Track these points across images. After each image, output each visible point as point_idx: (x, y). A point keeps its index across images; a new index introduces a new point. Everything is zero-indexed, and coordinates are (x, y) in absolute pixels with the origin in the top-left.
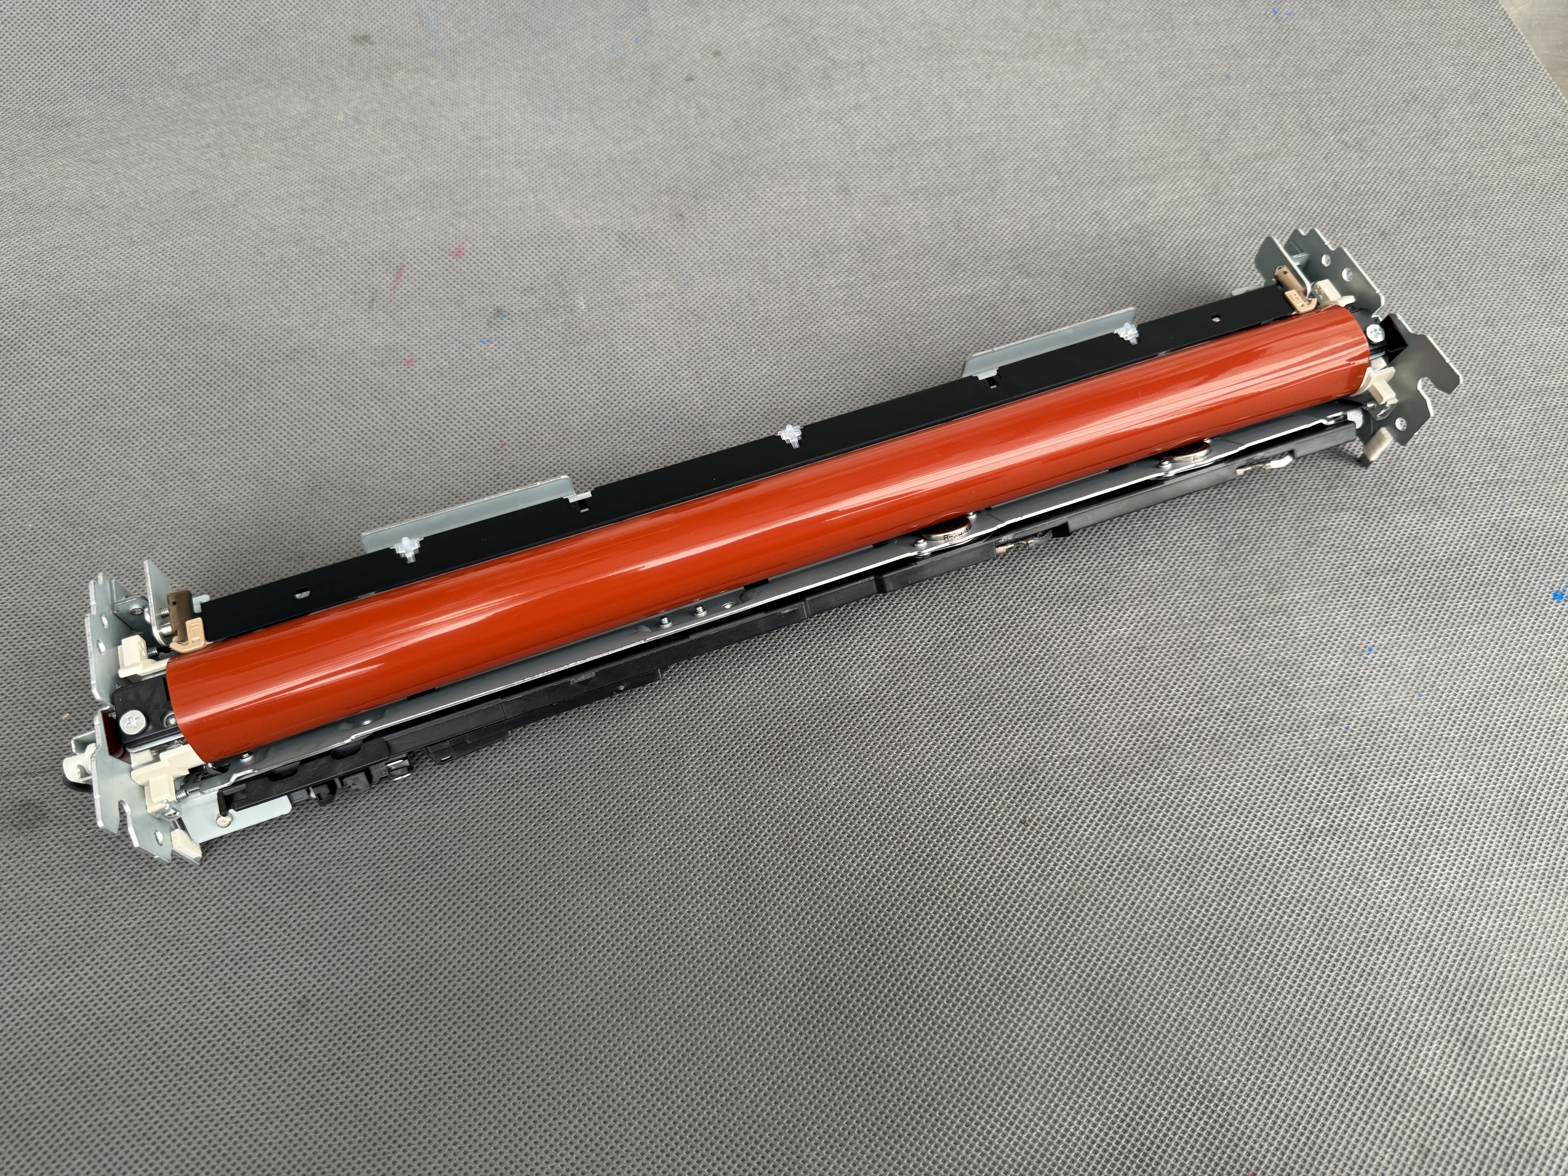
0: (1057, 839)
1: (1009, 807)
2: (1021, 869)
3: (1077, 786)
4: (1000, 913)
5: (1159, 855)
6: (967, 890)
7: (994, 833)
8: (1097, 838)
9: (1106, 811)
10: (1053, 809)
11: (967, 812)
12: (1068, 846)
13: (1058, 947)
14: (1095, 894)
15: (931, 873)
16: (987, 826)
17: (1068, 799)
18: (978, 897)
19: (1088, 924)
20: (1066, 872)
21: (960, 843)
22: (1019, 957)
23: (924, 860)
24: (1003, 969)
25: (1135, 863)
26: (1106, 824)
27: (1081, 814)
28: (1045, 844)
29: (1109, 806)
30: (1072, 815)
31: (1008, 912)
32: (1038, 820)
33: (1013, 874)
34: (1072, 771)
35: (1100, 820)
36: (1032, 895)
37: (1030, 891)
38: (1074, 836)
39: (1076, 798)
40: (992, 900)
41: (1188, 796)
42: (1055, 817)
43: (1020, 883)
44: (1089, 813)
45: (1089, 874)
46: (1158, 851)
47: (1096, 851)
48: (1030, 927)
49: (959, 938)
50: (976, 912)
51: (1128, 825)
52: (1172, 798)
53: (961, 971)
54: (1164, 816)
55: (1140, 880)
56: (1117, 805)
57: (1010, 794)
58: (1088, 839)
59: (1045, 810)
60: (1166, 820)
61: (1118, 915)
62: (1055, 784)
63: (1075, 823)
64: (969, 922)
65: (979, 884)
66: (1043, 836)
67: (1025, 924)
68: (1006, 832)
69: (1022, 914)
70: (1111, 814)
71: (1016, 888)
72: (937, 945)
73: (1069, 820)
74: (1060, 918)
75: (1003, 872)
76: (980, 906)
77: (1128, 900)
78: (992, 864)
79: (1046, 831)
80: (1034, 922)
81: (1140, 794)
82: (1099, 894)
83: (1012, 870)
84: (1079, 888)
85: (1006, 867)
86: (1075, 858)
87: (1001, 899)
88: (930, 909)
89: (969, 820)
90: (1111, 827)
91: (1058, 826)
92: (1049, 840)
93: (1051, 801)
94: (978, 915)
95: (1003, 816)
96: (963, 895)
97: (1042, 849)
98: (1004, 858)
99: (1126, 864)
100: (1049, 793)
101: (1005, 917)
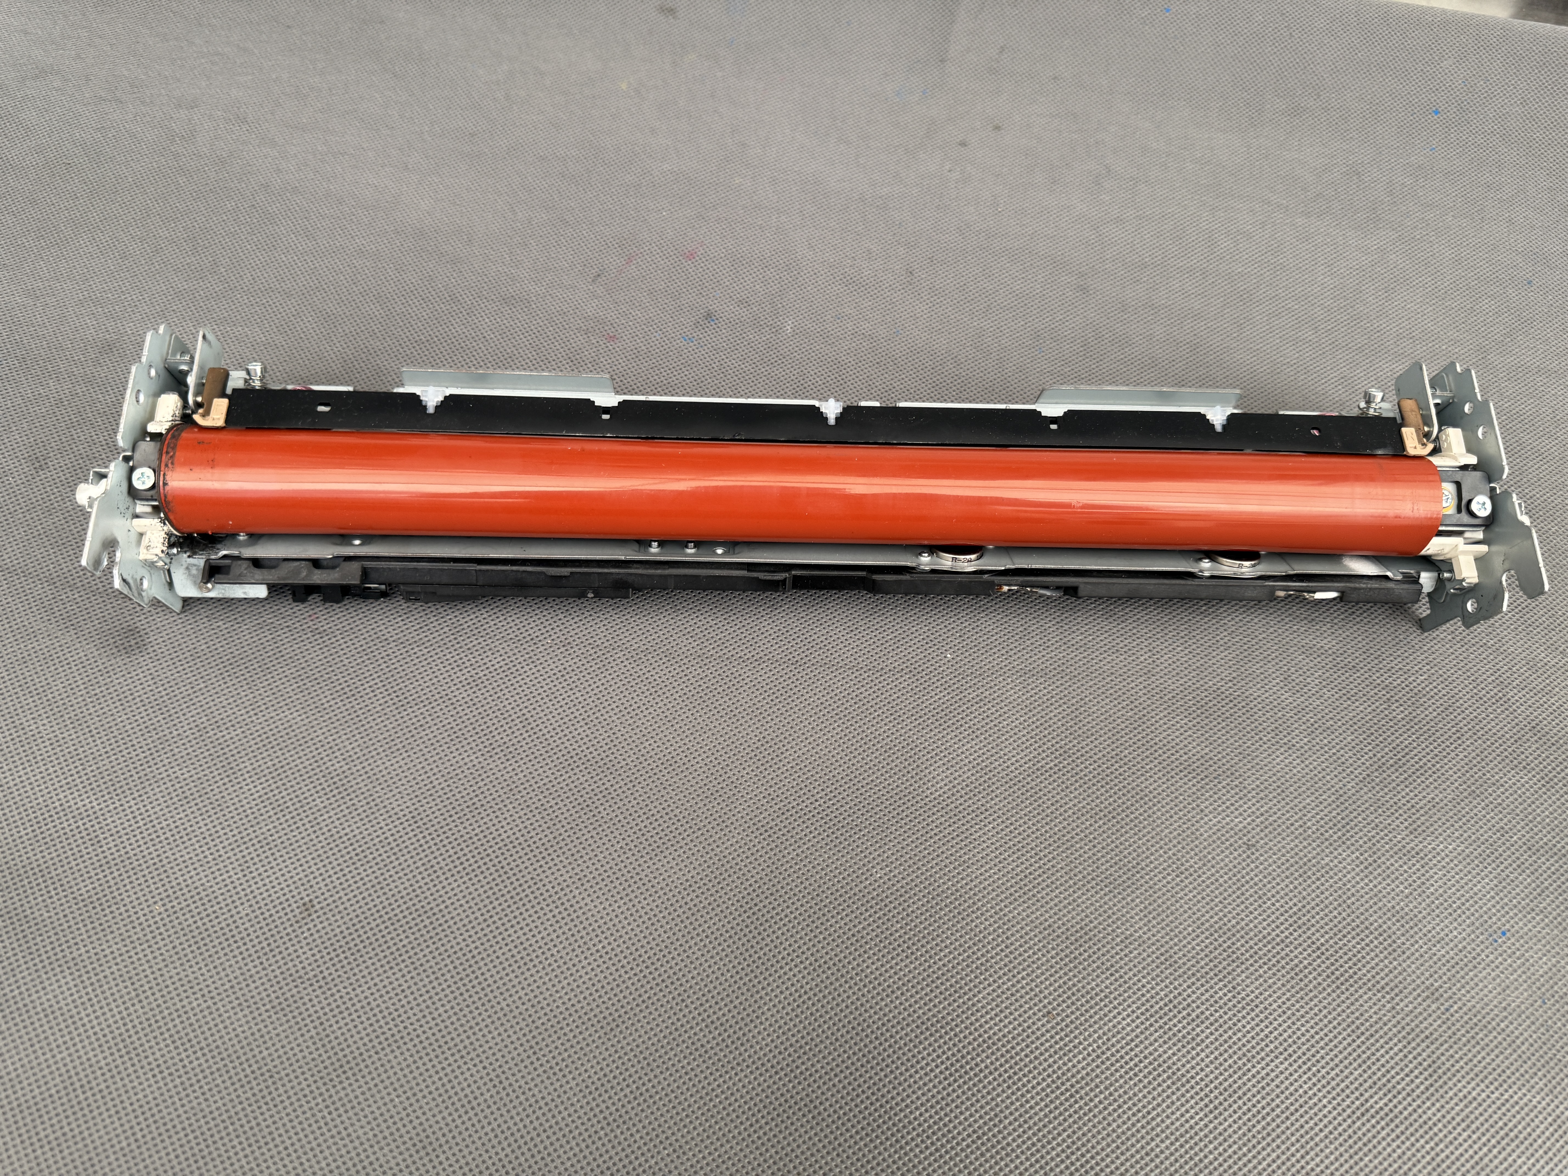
0: (1091, 1017)
1: (1052, 967)
2: (1043, 1035)
3: (1130, 970)
4: (1006, 1071)
5: (1193, 1072)
6: (980, 1036)
7: (1028, 988)
8: (1133, 1031)
9: (1152, 1007)
10: (1097, 985)
11: (1006, 956)
12: (1100, 1028)
13: (1054, 1128)
14: (1112, 1089)
15: (949, 1005)
16: (1023, 978)
17: (1116, 980)
18: (988, 1048)
19: (1095, 1116)
20: (1089, 1055)
21: (989, 985)
22: (1010, 1124)
23: (946, 989)
24: (990, 1130)
25: (1164, 1071)
26: (1147, 1019)
27: (1124, 1000)
28: (1077, 1018)
29: (1157, 1003)
30: (1115, 999)
31: (1015, 1073)
32: (1078, 991)
33: (1033, 1037)
34: (1131, 952)
35: (1142, 1014)
36: (1045, 1065)
37: (1045, 1060)
38: (1110, 1021)
39: (1125, 982)
40: (1002, 1056)
41: (1244, 1022)
42: (1097, 995)
43: (1037, 1048)
44: (1134, 1003)
45: (1112, 1065)
46: (1193, 1068)
47: (1127, 1044)
48: (1032, 1098)
49: (955, 1081)
50: (982, 1061)
51: (1170, 1029)
52: (1226, 1017)
53: (946, 1115)
54: (1212, 1034)
55: (1163, 1091)
56: (1166, 1005)
57: (1057, 954)
58: (1123, 1029)
59: (1088, 984)
60: (1212, 1038)
61: (1129, 1119)
62: (1108, 960)
63: (1115, 1008)
64: (971, 1069)
65: (994, 1034)
66: (1077, 1009)
67: (1028, 1092)
68: (1041, 992)
69: (1029, 1081)
70: (1156, 1012)
71: (1032, 1052)
72: (930, 1081)
73: (1111, 1002)
74: (1067, 1100)
75: (1024, 1031)
76: (987, 1057)
77: (1144, 1107)
78: (1015, 1019)
79: (1082, 1005)
80: (1038, 1094)
81: (1193, 1002)
82: (1116, 1090)
83: (1033, 1033)
84: (1097, 1076)
85: (1029, 1027)
86: (1104, 1044)
87: (1012, 1057)
88: (935, 1041)
89: (1005, 965)
90: (1151, 1025)
91: (1096, 1004)
92: (1082, 1015)
93: (1098, 976)
94: (983, 1065)
95: (1042, 974)
96: (975, 1040)
97: (1072, 1022)
98: (1029, 1018)
99: (1155, 1069)
100: (1098, 967)
101: (1010, 1077)
